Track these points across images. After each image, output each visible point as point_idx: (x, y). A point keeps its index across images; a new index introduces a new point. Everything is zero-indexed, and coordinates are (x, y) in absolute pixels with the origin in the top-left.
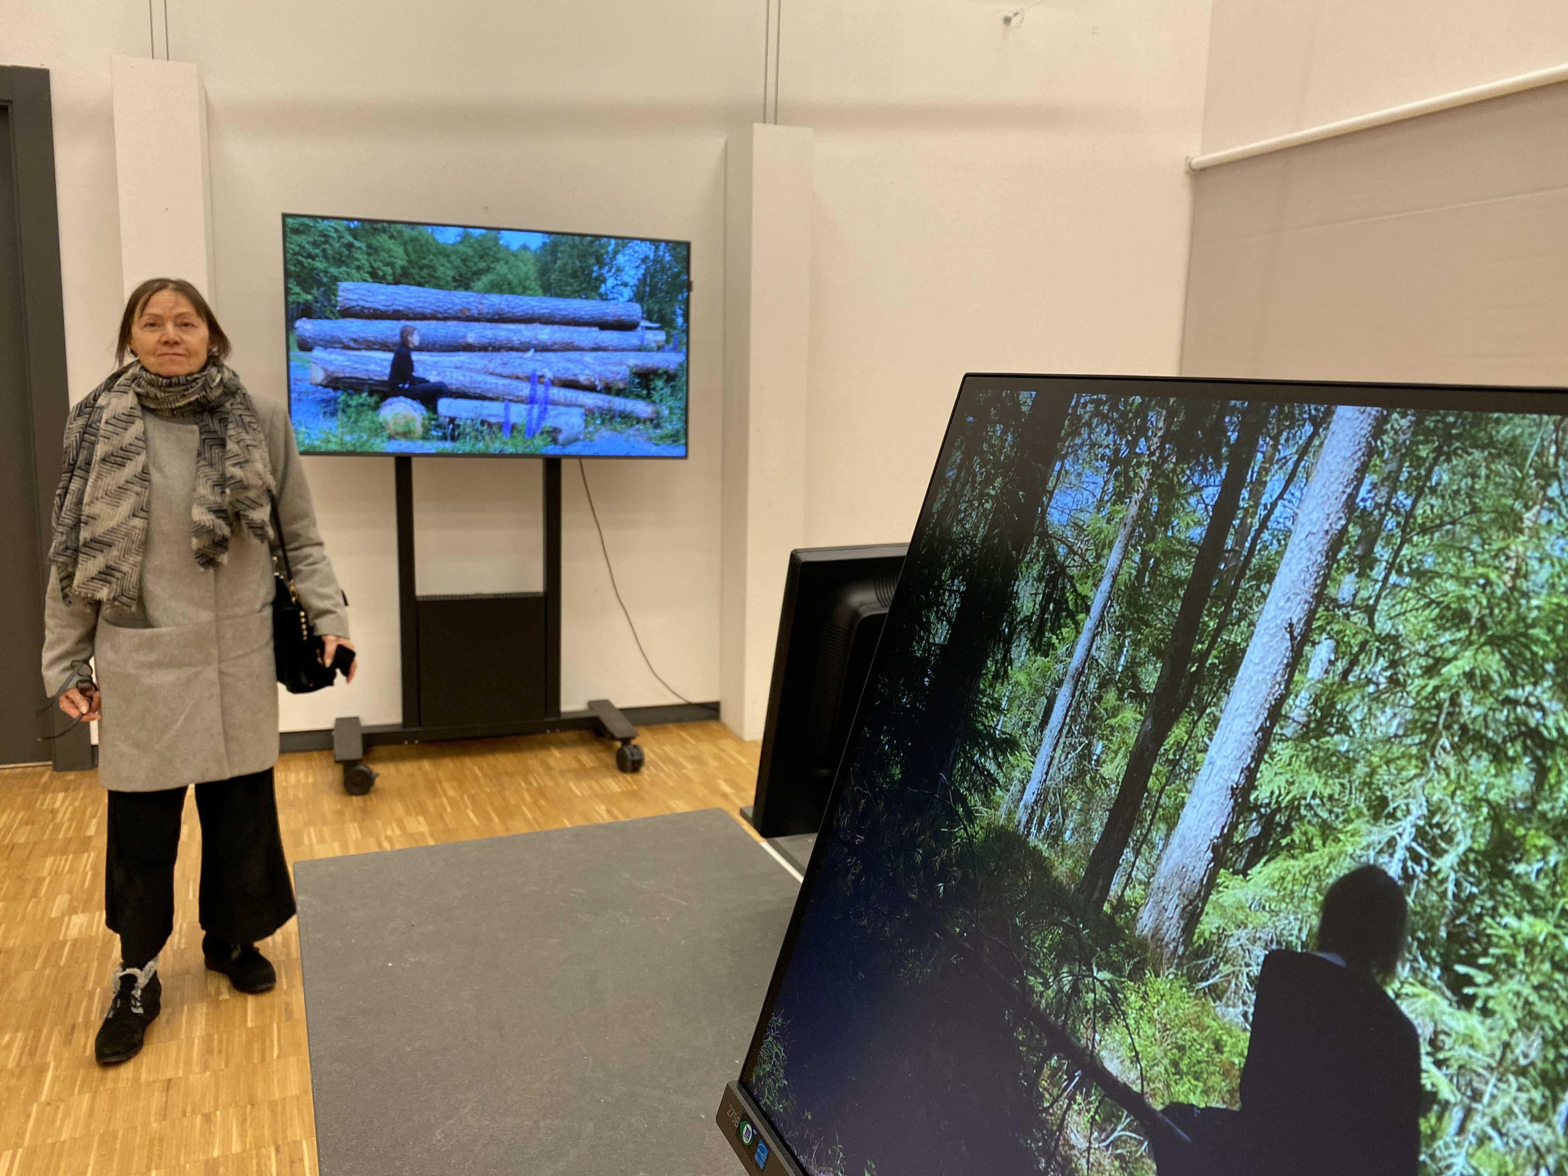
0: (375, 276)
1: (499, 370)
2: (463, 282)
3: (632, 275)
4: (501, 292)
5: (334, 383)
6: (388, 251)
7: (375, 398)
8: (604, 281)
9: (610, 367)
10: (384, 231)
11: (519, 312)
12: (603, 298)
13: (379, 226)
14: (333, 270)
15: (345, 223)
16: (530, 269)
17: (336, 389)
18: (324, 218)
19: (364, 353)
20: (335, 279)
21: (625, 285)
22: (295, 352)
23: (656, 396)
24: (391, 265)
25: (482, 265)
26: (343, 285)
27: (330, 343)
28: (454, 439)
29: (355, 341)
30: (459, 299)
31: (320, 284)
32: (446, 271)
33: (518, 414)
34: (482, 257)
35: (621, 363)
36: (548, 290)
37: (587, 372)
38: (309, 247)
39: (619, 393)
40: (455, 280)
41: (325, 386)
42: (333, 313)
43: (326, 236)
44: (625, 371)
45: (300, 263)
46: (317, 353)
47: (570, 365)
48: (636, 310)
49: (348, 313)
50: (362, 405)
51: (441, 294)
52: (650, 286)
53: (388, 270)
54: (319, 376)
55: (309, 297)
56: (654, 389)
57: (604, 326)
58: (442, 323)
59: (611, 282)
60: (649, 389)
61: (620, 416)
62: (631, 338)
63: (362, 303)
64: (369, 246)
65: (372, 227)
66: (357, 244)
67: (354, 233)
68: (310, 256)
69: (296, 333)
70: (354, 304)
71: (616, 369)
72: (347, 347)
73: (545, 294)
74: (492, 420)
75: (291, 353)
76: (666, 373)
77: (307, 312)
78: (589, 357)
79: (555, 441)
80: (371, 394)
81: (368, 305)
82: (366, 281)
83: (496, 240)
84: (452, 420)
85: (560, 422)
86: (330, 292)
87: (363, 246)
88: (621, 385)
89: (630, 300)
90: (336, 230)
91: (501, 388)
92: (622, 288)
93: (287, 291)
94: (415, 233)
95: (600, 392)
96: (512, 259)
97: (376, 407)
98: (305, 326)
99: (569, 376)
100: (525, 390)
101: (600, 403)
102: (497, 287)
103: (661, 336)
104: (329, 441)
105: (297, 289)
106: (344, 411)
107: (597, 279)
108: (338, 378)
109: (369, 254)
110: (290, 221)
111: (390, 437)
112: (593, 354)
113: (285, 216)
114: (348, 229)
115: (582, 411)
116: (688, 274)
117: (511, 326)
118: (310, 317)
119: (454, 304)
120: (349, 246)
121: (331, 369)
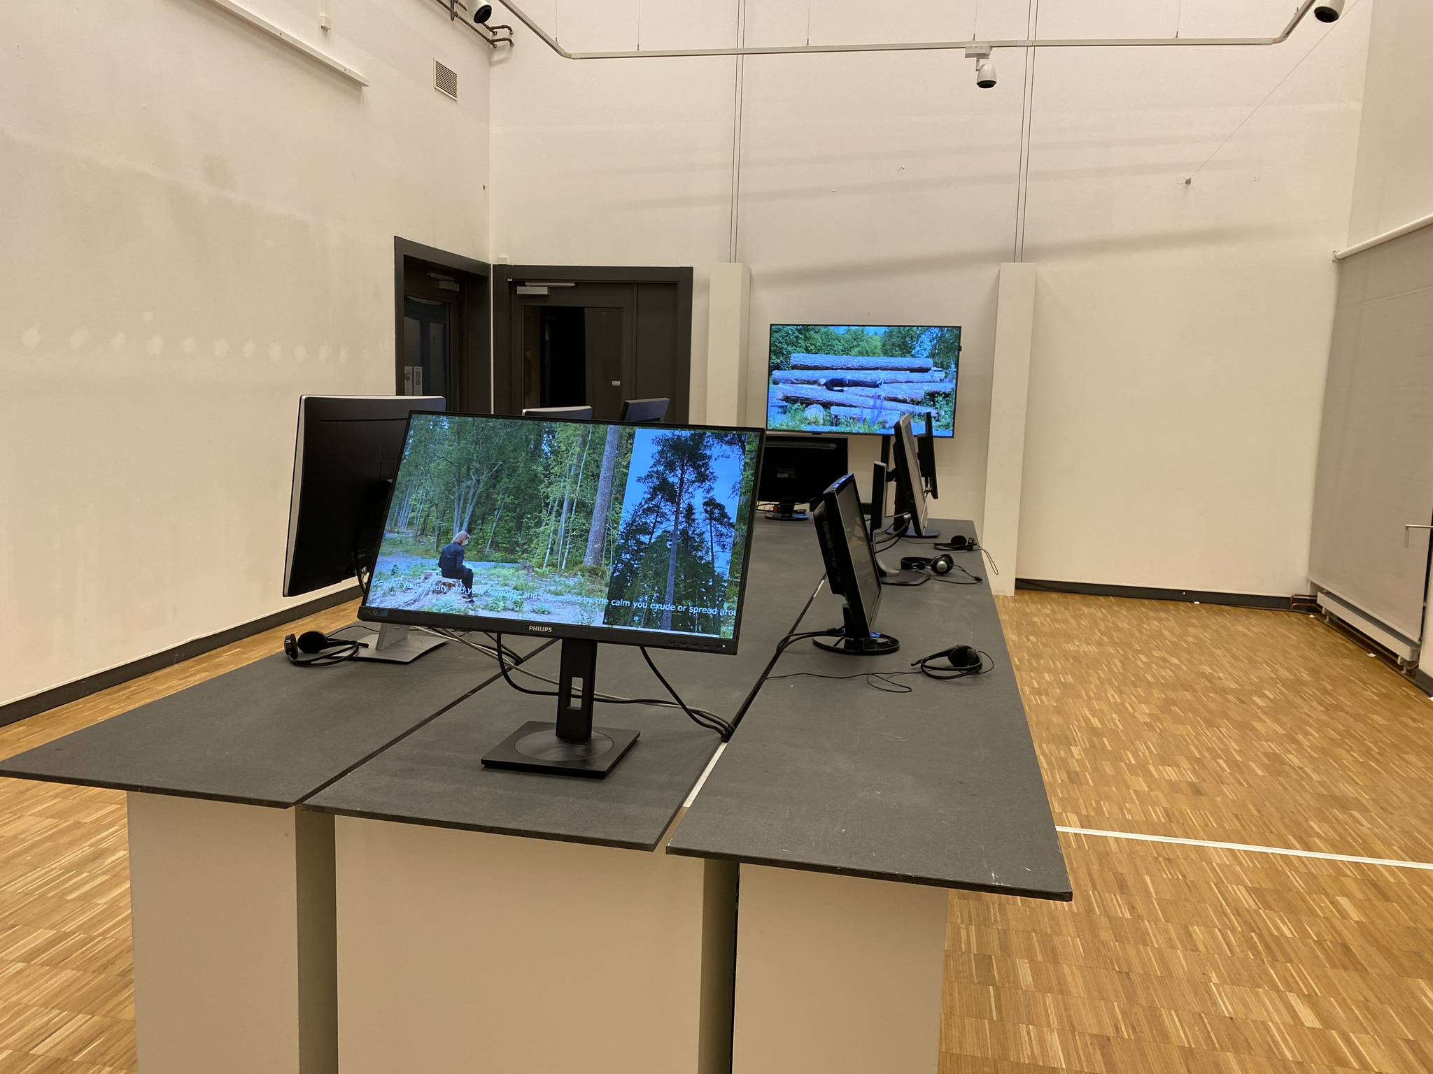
0: (808, 350)
1: (859, 393)
2: (846, 352)
3: (928, 346)
4: (863, 355)
5: (787, 399)
6: (813, 339)
7: (804, 406)
8: (914, 348)
9: (914, 391)
10: (813, 329)
11: (871, 365)
12: (913, 356)
13: (810, 327)
14: (789, 348)
15: (796, 327)
16: (878, 343)
17: (787, 402)
18: (787, 325)
19: (800, 385)
20: (789, 353)
21: (925, 350)
22: (772, 385)
23: (938, 405)
24: (815, 345)
25: (855, 343)
26: (793, 355)
27: (786, 381)
28: (836, 425)
29: (797, 380)
30: (843, 360)
31: (783, 355)
32: (839, 347)
33: (867, 414)
34: (855, 339)
35: (921, 389)
36: (885, 353)
37: (903, 393)
38: (780, 339)
39: (918, 403)
40: (843, 351)
41: (783, 400)
42: (788, 367)
43: (787, 333)
44: (923, 393)
45: (776, 346)
46: (780, 385)
47: (894, 390)
48: (929, 362)
49: (794, 367)
50: (798, 409)
51: (836, 358)
52: (938, 349)
53: (813, 347)
54: (781, 396)
55: (779, 361)
56: (937, 402)
57: (912, 370)
58: (835, 371)
59: (918, 348)
60: (934, 401)
61: (918, 415)
62: (926, 376)
63: (801, 363)
64: (805, 337)
65: (806, 328)
66: (801, 336)
67: (799, 331)
68: (780, 342)
69: (773, 376)
70: (797, 363)
71: (917, 391)
72: (793, 383)
73: (884, 356)
74: (855, 416)
75: (770, 386)
76: (944, 393)
77: (778, 367)
78: (904, 386)
79: (884, 427)
80: (802, 404)
81: (803, 364)
82: (803, 352)
83: (863, 331)
84: (836, 417)
85: (887, 418)
86: (787, 357)
87: (803, 337)
88: (920, 400)
89: (927, 357)
90: (792, 330)
91: (860, 401)
92: (923, 351)
93: (770, 358)
94: (826, 330)
95: (909, 403)
96: (869, 339)
97: (803, 410)
98: (776, 373)
99: (892, 396)
100: (871, 402)
101: (908, 409)
102: (861, 354)
103: (942, 375)
104: (782, 425)
105: (774, 357)
106: (789, 412)
107: (910, 347)
108: (788, 397)
109: (805, 341)
110: (773, 327)
111: (809, 424)
112: (907, 384)
113: (771, 325)
114: (797, 329)
115: (899, 412)
116: (959, 343)
117: (867, 372)
118: (778, 370)
119: (841, 362)
120: (797, 337)
121: (785, 392)
